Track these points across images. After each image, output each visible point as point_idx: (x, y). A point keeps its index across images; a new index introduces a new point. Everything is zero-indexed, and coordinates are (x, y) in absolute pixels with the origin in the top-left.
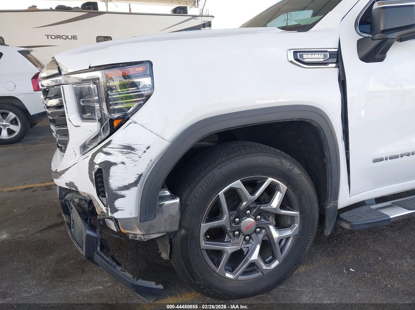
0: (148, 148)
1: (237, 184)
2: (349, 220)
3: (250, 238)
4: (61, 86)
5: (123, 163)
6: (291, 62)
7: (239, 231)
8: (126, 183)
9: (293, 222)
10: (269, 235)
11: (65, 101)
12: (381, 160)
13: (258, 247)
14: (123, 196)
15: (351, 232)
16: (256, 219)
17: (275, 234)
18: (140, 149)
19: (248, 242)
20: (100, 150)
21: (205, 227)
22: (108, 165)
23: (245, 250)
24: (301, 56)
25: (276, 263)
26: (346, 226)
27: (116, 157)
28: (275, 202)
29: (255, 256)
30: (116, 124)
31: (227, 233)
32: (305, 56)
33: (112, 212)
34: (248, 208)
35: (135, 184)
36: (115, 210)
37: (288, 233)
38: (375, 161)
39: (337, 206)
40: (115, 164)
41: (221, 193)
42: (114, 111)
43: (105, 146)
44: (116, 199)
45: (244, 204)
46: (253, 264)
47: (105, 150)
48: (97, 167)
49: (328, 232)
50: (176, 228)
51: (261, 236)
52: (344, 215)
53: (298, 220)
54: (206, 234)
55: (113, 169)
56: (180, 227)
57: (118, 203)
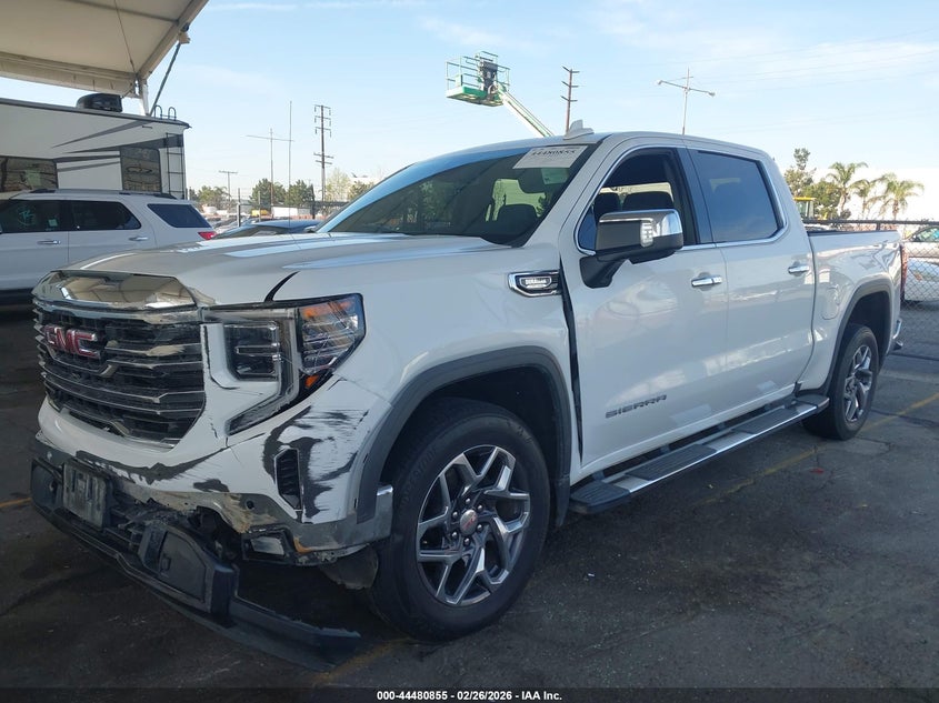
0: (366, 414)
1: (460, 459)
2: (583, 500)
3: (471, 540)
4: (202, 326)
5: (331, 438)
6: (513, 289)
7: (458, 530)
8: (334, 468)
9: (522, 509)
10: (494, 531)
11: (207, 348)
12: (615, 413)
13: (483, 551)
14: (328, 489)
15: (587, 517)
16: (477, 511)
17: (503, 529)
18: (355, 415)
19: (468, 547)
20: (290, 423)
21: (422, 526)
22: (306, 444)
23: (466, 559)
24: (524, 281)
25: (505, 574)
26: (581, 510)
27: (320, 431)
28: (503, 483)
29: (481, 567)
30: (310, 382)
31: (444, 535)
32: (527, 282)
33: (309, 515)
34: (470, 495)
35: (347, 468)
36: (313, 511)
37: (519, 526)
38: (608, 415)
39: (568, 482)
40: (319, 441)
41: (442, 474)
42: (312, 364)
43: (299, 416)
44: (318, 494)
45: (466, 489)
46: (479, 579)
47: (299, 421)
48: (284, 448)
49: (560, 522)
50: (387, 532)
51: (484, 536)
52: (575, 496)
53: (528, 504)
54: (423, 539)
55: (315, 449)
56: (393, 530)
57: (320, 500)
